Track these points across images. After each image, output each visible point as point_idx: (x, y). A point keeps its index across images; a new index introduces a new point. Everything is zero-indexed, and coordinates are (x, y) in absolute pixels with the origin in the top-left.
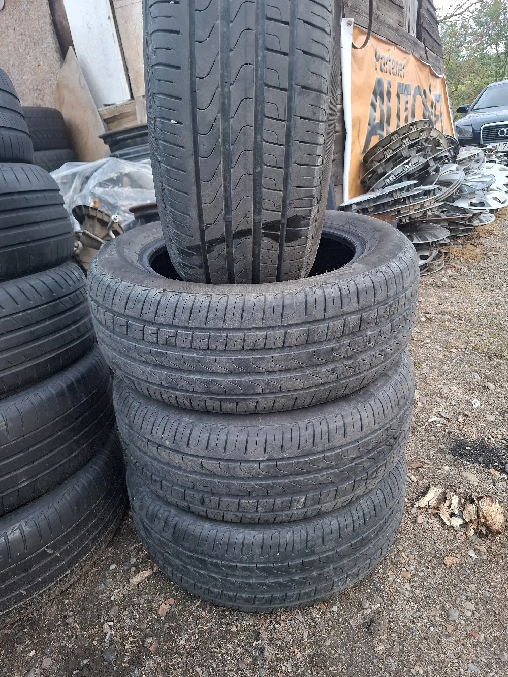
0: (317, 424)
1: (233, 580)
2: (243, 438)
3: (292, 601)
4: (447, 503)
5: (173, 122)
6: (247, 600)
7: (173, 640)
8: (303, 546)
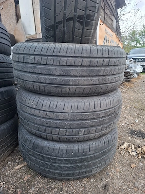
0: (90, 101)
1: (54, 165)
2: (63, 104)
3: (76, 176)
4: (131, 148)
6: (59, 174)
7: (28, 190)
8: (82, 151)
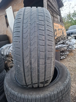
5: (19, 66)
